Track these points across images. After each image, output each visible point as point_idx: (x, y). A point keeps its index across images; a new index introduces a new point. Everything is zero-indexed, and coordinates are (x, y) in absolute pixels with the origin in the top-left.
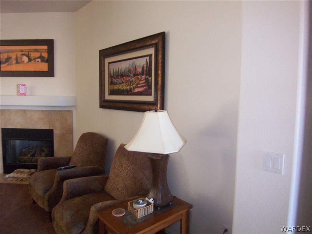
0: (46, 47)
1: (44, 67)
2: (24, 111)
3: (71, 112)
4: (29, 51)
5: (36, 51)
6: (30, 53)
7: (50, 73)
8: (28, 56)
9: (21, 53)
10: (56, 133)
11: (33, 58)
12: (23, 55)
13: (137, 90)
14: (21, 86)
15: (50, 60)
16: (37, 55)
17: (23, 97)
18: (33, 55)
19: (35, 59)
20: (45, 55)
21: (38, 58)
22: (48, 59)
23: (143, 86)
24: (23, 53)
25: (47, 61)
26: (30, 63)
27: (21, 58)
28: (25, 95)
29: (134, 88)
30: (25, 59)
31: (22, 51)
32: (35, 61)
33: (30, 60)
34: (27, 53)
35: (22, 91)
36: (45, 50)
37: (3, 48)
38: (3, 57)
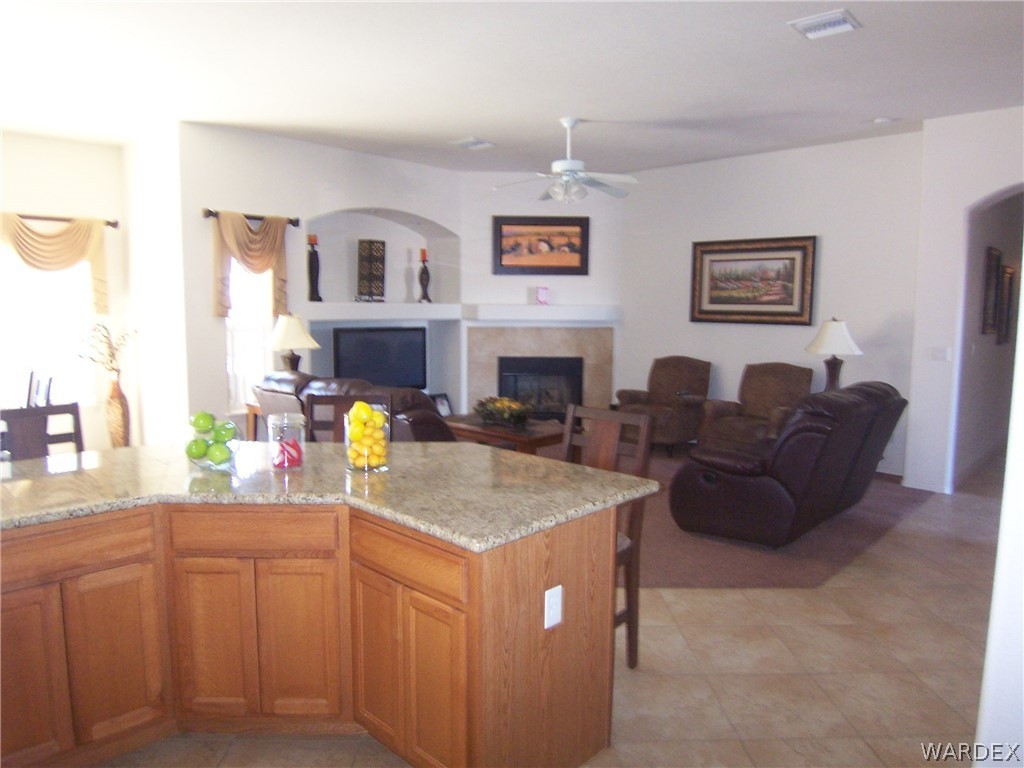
0: (577, 229)
1: (574, 260)
3: (611, 330)
4: (550, 235)
5: (562, 234)
6: (552, 238)
7: (582, 270)
8: (548, 243)
9: (534, 238)
10: (589, 363)
11: (555, 246)
12: (540, 240)
13: (766, 298)
14: (541, 291)
15: (583, 250)
16: (564, 240)
17: (546, 307)
18: (557, 241)
19: (560, 247)
20: (577, 241)
21: (563, 245)
22: (580, 249)
23: (776, 294)
24: (541, 238)
25: (579, 251)
26: (552, 254)
27: (537, 245)
28: (546, 304)
29: (761, 296)
30: (544, 247)
31: (538, 234)
32: (559, 249)
33: (552, 248)
34: (546, 238)
35: (542, 298)
36: (576, 233)
37: (506, 229)
38: (507, 243)
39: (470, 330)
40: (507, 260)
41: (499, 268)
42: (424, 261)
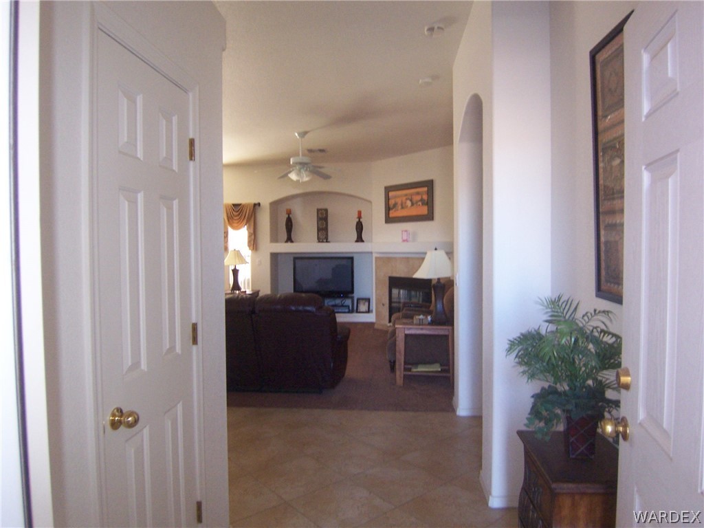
0: (425, 189)
1: (424, 210)
2: (408, 258)
4: (412, 195)
5: (418, 193)
6: (412, 197)
7: (429, 217)
8: (411, 200)
9: (404, 198)
11: (414, 202)
12: (407, 199)
14: (404, 232)
15: (430, 203)
16: (418, 198)
17: (405, 243)
18: (415, 198)
19: (417, 202)
20: (425, 197)
21: (419, 201)
22: (427, 202)
24: (407, 197)
25: (427, 204)
26: (412, 207)
27: (405, 203)
28: (407, 241)
30: (409, 203)
31: (406, 195)
32: (417, 205)
33: (412, 204)
34: (410, 197)
35: (405, 238)
36: (425, 192)
37: (391, 194)
38: (392, 202)
39: (376, 258)
40: (393, 214)
41: (389, 220)
42: (360, 217)
